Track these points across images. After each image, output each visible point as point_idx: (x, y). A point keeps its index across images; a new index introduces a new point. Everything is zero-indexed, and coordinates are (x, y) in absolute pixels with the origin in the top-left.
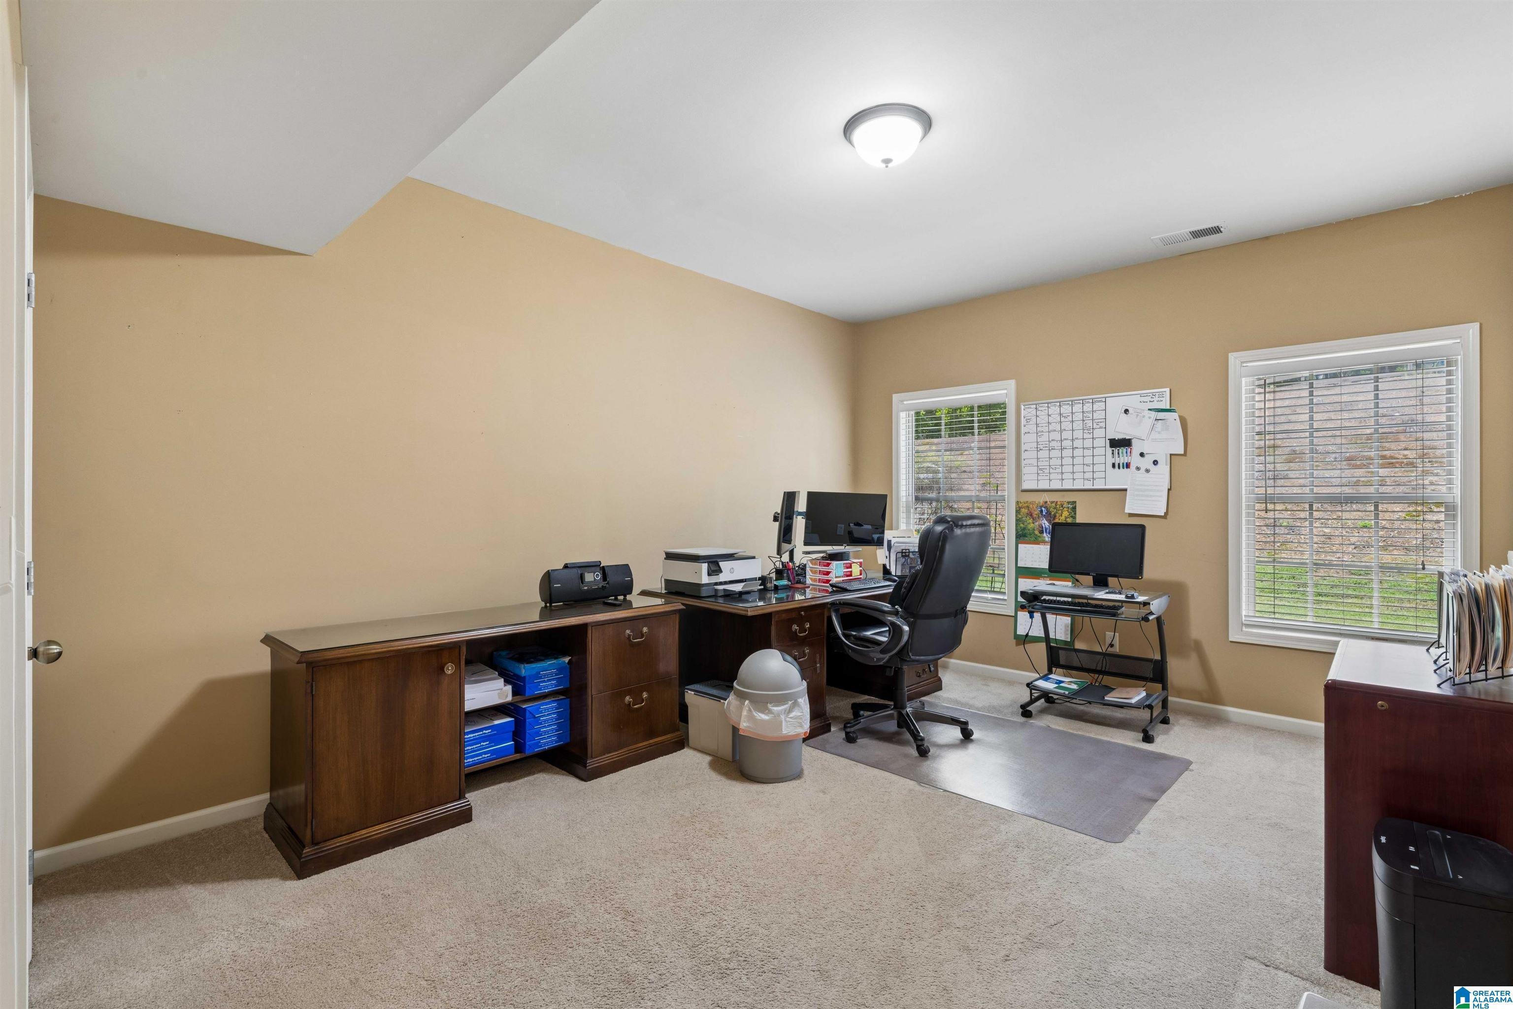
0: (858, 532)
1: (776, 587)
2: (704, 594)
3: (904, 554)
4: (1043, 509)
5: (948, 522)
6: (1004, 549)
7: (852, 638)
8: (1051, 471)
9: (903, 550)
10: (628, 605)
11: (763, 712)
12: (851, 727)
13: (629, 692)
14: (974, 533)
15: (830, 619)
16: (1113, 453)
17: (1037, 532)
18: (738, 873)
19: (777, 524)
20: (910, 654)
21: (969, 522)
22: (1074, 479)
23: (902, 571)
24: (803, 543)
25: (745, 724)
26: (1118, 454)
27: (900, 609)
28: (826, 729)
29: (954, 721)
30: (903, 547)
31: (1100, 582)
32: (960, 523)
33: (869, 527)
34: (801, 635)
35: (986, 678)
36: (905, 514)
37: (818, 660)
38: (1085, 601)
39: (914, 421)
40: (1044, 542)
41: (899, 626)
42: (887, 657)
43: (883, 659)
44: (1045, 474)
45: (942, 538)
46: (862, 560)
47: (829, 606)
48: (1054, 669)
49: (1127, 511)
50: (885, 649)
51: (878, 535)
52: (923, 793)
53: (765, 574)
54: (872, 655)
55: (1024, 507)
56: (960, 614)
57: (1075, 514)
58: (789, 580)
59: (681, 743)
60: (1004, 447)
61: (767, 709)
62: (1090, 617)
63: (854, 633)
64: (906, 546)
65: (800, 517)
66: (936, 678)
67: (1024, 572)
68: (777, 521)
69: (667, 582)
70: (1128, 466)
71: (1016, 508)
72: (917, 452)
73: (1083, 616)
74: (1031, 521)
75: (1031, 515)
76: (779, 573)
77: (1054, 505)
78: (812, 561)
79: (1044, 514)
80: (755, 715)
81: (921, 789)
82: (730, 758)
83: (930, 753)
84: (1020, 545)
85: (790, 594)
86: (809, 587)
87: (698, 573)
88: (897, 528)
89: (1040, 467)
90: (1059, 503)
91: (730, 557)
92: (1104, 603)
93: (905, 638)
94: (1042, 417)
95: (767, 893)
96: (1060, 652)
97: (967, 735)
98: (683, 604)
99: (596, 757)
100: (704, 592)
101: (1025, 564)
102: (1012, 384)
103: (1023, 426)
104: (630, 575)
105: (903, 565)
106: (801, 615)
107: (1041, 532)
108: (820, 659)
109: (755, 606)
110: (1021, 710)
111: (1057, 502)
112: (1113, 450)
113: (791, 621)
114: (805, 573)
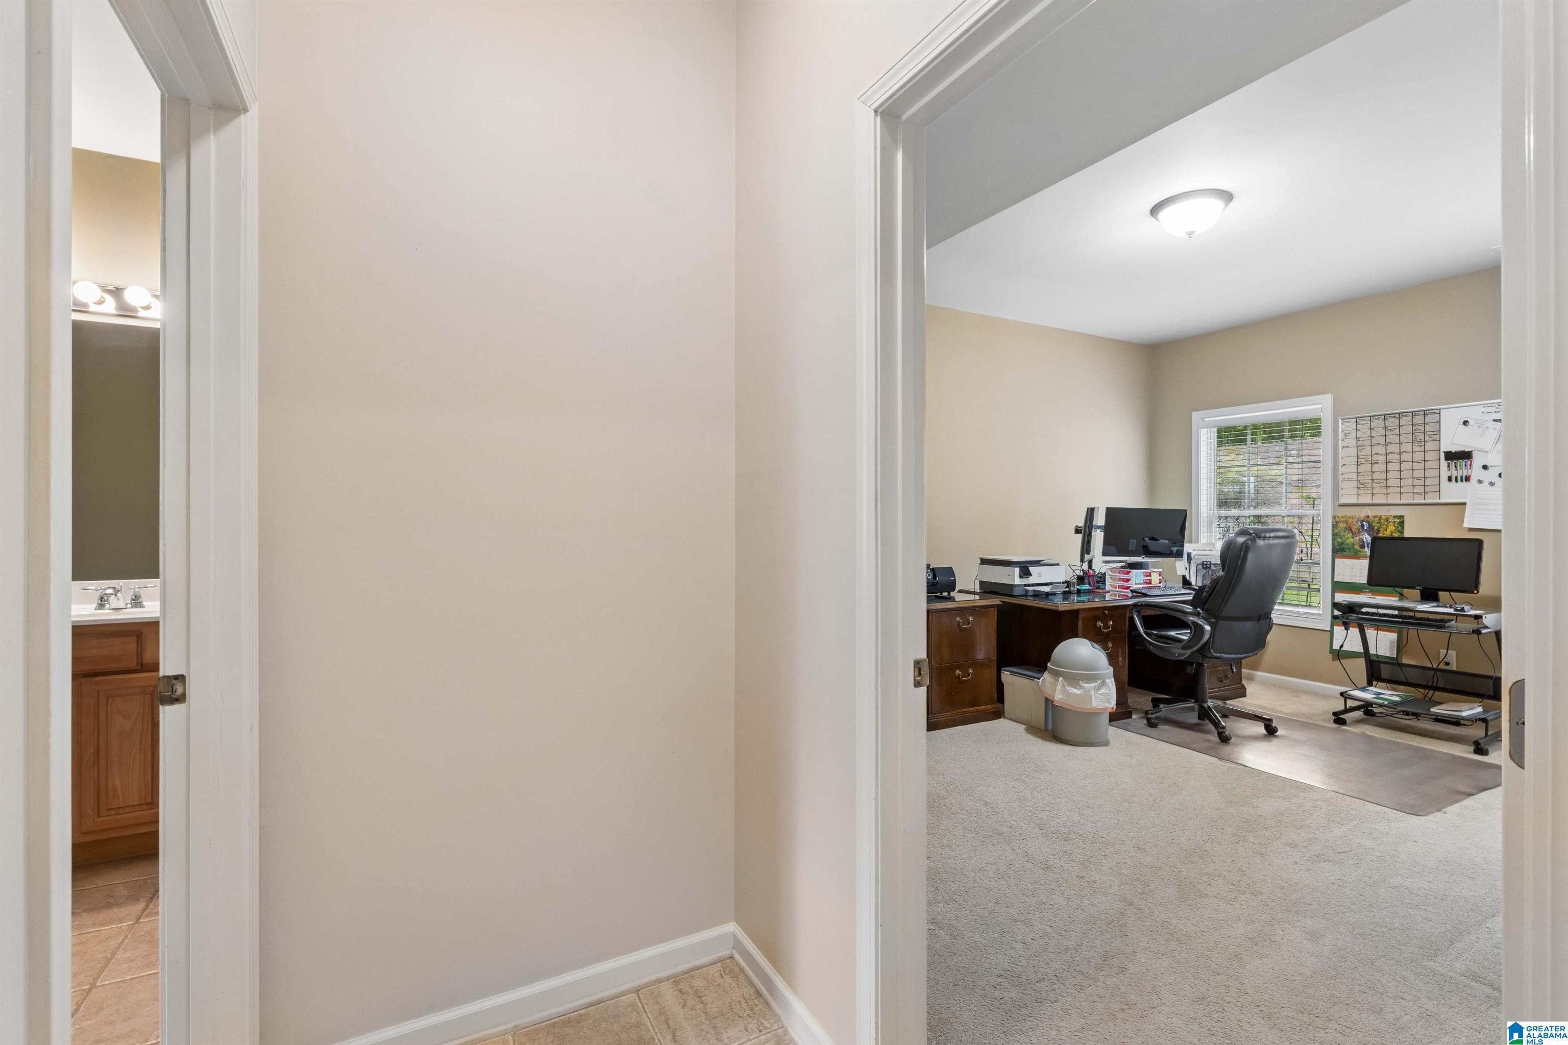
0: (1152, 545)
1: (1079, 591)
2: (1016, 594)
3: (1205, 566)
4: (1364, 523)
5: (1251, 534)
6: (1319, 564)
7: (1153, 636)
8: (1374, 485)
9: (1204, 562)
10: (950, 599)
11: (1075, 688)
12: (1152, 714)
13: (959, 667)
14: (1277, 544)
15: (1132, 620)
16: (1449, 466)
17: (1357, 547)
18: (1065, 793)
19: (1080, 536)
20: (1212, 651)
21: (1272, 535)
22: (1401, 493)
23: (1203, 582)
24: (1101, 554)
25: (1059, 697)
26: (1456, 466)
27: (1201, 611)
28: (1128, 715)
29: (1256, 718)
30: (1204, 559)
31: (1429, 595)
32: (1263, 535)
33: (1166, 542)
34: (1105, 631)
35: (1297, 691)
36: (1206, 529)
37: (1120, 654)
38: (1412, 614)
39: (1216, 437)
40: (1365, 557)
41: (1200, 625)
42: (1189, 652)
43: (1185, 654)
44: (1366, 489)
45: (1244, 548)
46: (1161, 570)
47: (1131, 607)
48: (1375, 683)
49: (1466, 525)
50: (1187, 645)
51: (1176, 548)
52: (1223, 766)
53: (1068, 580)
54: (1173, 650)
55: (1342, 522)
56: (1263, 619)
57: (1403, 528)
58: (1090, 585)
59: (998, 714)
60: (1319, 461)
61: (1079, 684)
62: (1417, 629)
63: (1155, 632)
64: (1207, 558)
65: (1098, 531)
66: (1240, 685)
67: (1338, 587)
68: (1081, 533)
69: (982, 583)
70: (1467, 479)
71: (1333, 522)
72: (1219, 468)
73: (1408, 629)
74: (1350, 535)
75: (1350, 529)
76: (1081, 580)
77: (1377, 519)
78: (1112, 569)
79: (1365, 528)
80: (1068, 689)
81: (1223, 763)
82: (1042, 726)
83: (1231, 741)
84: (1337, 560)
85: (1091, 597)
86: (1109, 592)
87: (1012, 575)
88: (1197, 542)
89: (1361, 481)
90: (1383, 517)
91: (1037, 563)
92: (1431, 616)
93: (1206, 637)
94: (1364, 431)
95: (1090, 806)
96: (1382, 666)
97: (1271, 731)
98: (1001, 601)
99: (935, 714)
100: (1017, 592)
101: (1343, 579)
102: (1328, 399)
103: (1340, 440)
104: (954, 576)
105: (1204, 576)
106: (1105, 613)
107: (1363, 546)
108: (1122, 653)
109: (1061, 605)
110: (1334, 717)
111: (1381, 517)
112: (1449, 463)
113: (1096, 619)
114: (1105, 581)
